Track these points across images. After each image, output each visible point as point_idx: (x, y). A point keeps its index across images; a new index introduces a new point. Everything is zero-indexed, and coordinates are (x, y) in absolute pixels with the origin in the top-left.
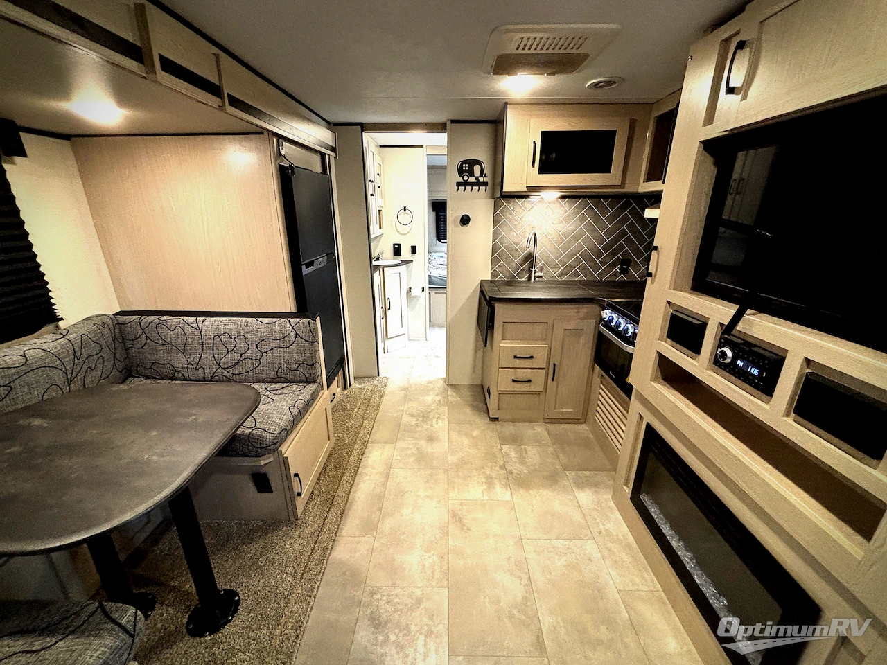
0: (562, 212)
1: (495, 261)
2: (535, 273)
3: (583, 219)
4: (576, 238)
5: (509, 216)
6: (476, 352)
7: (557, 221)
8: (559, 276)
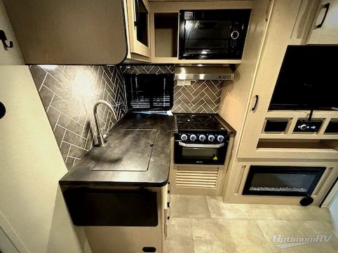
5: (58, 88)
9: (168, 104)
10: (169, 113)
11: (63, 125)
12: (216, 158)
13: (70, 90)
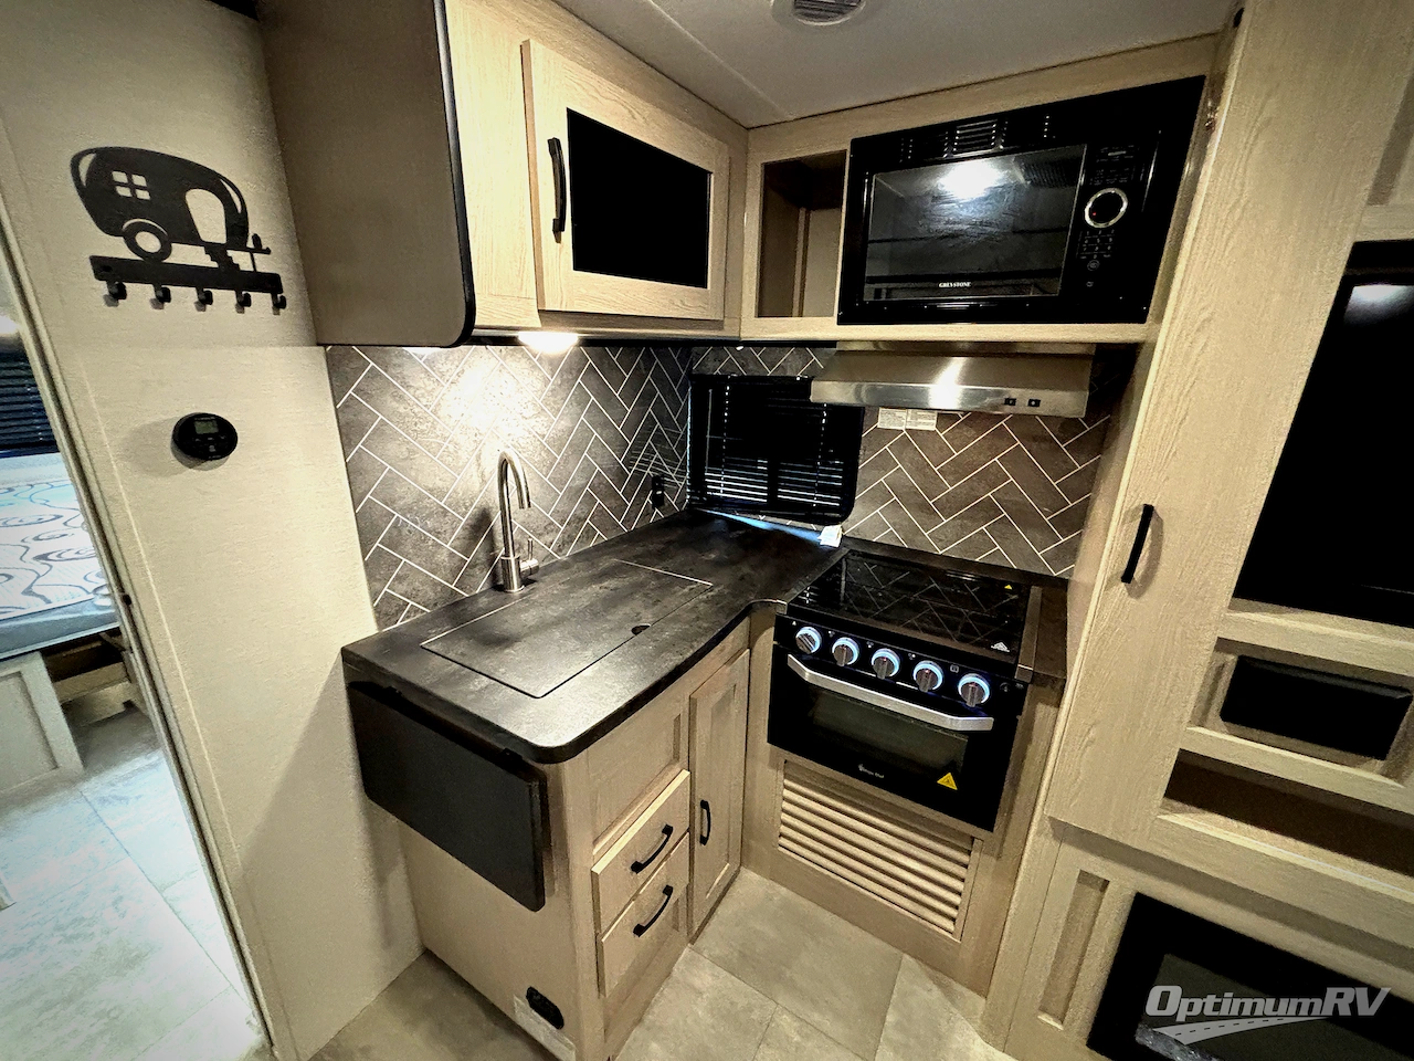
0: (539, 385)
1: (376, 567)
2: (518, 564)
3: (581, 400)
4: (577, 449)
5: (395, 404)
6: (380, 878)
7: (530, 411)
8: (559, 550)
9: (833, 501)
10: (830, 536)
11: (390, 502)
12: (947, 781)
13: (435, 412)
